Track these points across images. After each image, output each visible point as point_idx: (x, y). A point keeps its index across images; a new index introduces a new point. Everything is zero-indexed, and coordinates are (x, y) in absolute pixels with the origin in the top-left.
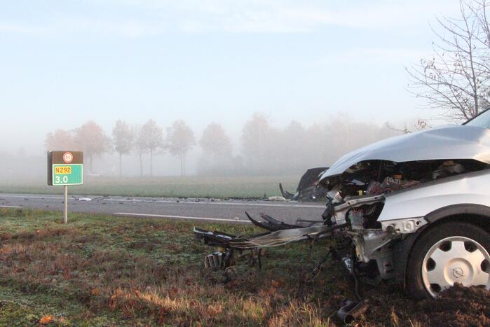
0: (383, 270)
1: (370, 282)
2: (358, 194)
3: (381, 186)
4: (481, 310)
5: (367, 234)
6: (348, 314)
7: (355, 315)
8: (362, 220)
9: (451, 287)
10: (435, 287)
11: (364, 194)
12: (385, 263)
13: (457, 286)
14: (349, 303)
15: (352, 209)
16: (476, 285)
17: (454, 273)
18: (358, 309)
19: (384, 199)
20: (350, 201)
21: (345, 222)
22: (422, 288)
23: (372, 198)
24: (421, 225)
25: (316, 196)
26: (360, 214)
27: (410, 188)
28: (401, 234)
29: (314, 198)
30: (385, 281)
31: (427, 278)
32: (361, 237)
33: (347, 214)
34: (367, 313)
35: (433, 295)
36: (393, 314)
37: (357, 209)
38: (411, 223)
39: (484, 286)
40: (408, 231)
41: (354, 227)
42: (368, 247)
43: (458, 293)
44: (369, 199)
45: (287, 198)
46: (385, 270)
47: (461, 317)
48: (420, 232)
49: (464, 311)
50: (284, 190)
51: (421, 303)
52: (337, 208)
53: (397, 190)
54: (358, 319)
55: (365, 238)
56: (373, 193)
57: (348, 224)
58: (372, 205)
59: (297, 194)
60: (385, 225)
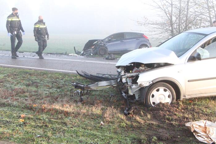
0: (137, 97)
1: (132, 101)
2: (130, 72)
3: (138, 70)
4: (167, 110)
5: (132, 86)
6: (128, 112)
7: (130, 112)
8: (131, 81)
9: (159, 103)
10: (154, 103)
11: (132, 72)
12: (138, 95)
13: (160, 103)
14: (127, 109)
15: (128, 77)
16: (166, 102)
17: (160, 99)
18: (131, 110)
19: (139, 74)
20: (128, 75)
21: (125, 82)
22: (150, 103)
23: (135, 74)
24: (150, 83)
25: (93, 54)
26: (131, 79)
27: (147, 71)
28: (144, 87)
29: (92, 55)
30: (137, 101)
31: (152, 100)
32: (131, 87)
33: (126, 79)
34: (133, 112)
35: (153, 105)
36: (142, 112)
37: (130, 77)
38: (148, 83)
39: (168, 103)
40: (147, 85)
41: (129, 84)
42: (133, 90)
43: (161, 105)
44: (134, 74)
45: (78, 54)
46: (138, 97)
47: (161, 112)
48: (150, 86)
49: (162, 111)
50: (76, 50)
51: (149, 108)
52: (123, 77)
53: (143, 71)
54: (131, 114)
55: (132, 87)
56: (135, 72)
57: (127, 83)
58: (134, 76)
59: (82, 52)
60: (139, 83)
